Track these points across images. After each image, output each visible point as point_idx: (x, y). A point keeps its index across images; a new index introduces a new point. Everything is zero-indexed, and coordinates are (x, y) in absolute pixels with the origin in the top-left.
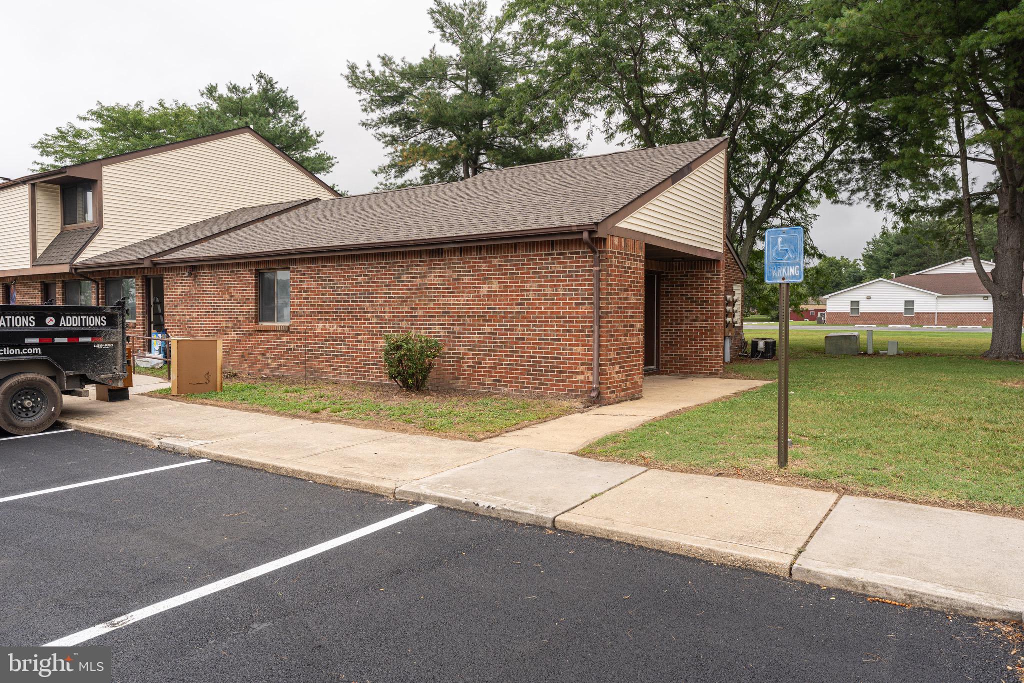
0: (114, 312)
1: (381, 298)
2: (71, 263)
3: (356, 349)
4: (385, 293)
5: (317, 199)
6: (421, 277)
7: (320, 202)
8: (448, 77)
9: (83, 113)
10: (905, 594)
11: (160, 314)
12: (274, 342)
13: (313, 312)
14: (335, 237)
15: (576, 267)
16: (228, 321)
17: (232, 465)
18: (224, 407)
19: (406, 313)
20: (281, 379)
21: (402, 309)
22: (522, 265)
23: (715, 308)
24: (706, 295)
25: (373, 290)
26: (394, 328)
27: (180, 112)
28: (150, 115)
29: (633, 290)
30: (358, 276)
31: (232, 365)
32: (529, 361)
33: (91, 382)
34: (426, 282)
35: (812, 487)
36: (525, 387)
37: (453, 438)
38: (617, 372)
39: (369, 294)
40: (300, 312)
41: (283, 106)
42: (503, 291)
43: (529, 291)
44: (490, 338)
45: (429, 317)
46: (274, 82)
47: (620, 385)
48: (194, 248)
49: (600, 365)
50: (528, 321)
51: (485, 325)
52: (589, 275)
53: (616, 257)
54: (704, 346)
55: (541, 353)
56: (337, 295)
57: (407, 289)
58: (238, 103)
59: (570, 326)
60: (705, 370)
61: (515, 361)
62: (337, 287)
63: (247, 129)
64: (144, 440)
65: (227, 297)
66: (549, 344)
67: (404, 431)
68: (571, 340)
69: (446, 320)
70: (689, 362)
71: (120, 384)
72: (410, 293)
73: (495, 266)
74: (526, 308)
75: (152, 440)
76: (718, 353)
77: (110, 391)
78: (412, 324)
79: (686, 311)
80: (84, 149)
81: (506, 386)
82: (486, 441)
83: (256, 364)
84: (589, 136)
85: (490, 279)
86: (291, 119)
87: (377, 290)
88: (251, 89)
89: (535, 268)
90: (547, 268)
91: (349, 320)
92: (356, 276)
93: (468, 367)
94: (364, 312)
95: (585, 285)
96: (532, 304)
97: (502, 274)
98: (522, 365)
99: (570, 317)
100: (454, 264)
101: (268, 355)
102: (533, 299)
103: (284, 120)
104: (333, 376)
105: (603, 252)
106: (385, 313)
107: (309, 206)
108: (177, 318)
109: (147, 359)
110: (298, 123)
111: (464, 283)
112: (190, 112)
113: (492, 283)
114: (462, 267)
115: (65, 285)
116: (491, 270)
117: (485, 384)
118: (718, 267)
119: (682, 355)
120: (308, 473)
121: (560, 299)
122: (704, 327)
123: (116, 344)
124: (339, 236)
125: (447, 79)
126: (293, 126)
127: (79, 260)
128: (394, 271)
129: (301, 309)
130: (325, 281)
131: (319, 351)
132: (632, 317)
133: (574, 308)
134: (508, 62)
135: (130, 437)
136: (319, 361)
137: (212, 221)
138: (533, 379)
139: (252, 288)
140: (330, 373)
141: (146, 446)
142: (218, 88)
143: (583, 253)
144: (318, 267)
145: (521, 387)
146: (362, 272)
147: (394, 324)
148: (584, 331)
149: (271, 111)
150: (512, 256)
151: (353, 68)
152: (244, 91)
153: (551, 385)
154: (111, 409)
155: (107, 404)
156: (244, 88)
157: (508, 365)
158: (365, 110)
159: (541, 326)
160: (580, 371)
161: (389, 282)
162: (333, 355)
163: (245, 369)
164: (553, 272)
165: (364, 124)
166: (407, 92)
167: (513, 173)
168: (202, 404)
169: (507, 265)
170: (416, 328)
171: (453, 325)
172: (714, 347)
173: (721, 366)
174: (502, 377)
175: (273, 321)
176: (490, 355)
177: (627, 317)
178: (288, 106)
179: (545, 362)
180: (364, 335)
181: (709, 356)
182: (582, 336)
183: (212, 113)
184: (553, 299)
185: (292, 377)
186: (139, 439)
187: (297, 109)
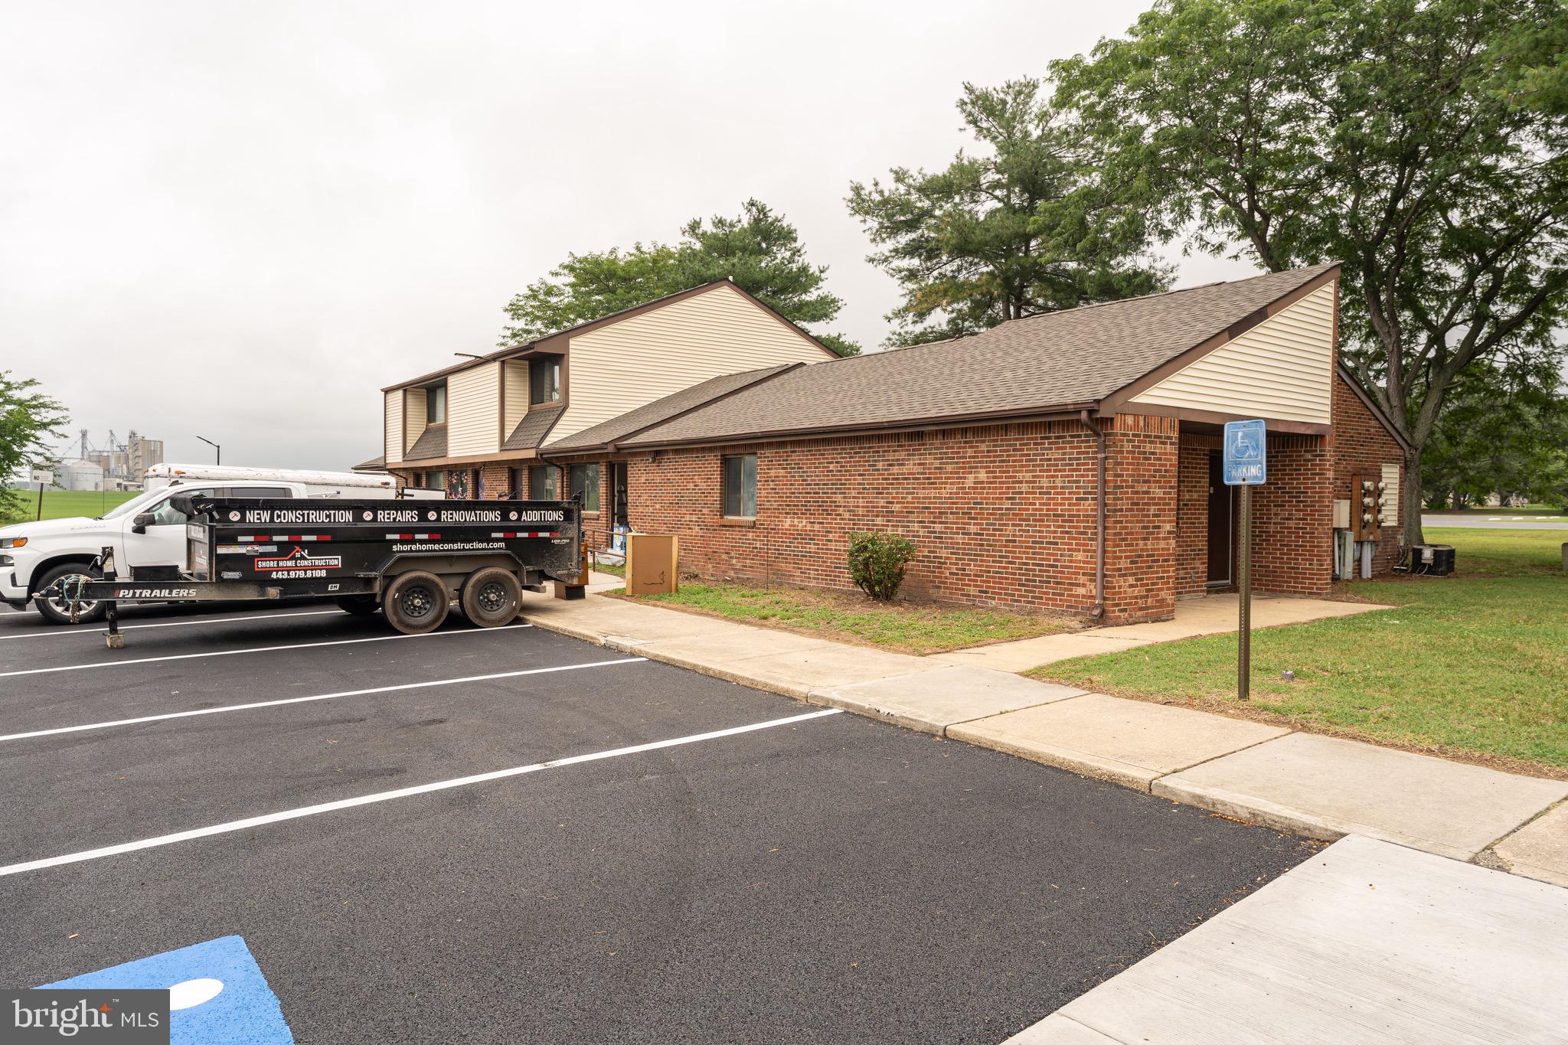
0: (571, 507)
1: (854, 489)
2: (537, 447)
3: (827, 549)
4: (859, 484)
5: (802, 364)
6: (899, 465)
7: (804, 368)
8: (984, 187)
9: (556, 268)
10: (1250, 813)
11: (623, 504)
12: (740, 539)
13: (781, 505)
14: (807, 417)
15: (1078, 453)
16: (692, 514)
17: (667, 664)
18: (675, 609)
19: (882, 507)
20: (743, 582)
21: (877, 502)
22: (1014, 450)
23: (1317, 502)
24: (1305, 483)
25: (846, 480)
26: (868, 525)
27: (658, 255)
28: (626, 263)
29: (1157, 482)
30: (830, 463)
31: (695, 565)
32: (1021, 569)
33: (549, 578)
34: (905, 471)
35: (1266, 721)
36: (1016, 601)
37: (896, 651)
38: (1131, 586)
39: (842, 484)
40: (767, 505)
41: (778, 239)
42: (991, 483)
43: (1021, 482)
44: (976, 539)
45: (907, 512)
46: (768, 209)
47: (1136, 603)
48: (659, 429)
49: (1105, 576)
50: (1020, 520)
51: (970, 524)
52: (1093, 464)
53: (1129, 441)
54: (1301, 555)
55: (1035, 559)
56: (807, 485)
57: (883, 479)
58: (724, 240)
59: (1070, 527)
60: (1302, 588)
61: (1004, 568)
62: (807, 476)
63: (725, 282)
64: (592, 638)
65: (691, 486)
66: (1044, 548)
67: (848, 642)
68: (1071, 544)
69: (926, 517)
70: (1279, 577)
71: (575, 582)
72: (887, 484)
73: (983, 452)
74: (1018, 504)
75: (600, 637)
76: (1321, 565)
77: (567, 587)
78: (888, 521)
79: (1275, 506)
80: (555, 309)
81: (994, 599)
82: (931, 656)
83: (719, 564)
84: (1186, 251)
85: (977, 467)
86: (788, 254)
87: (850, 480)
88: (739, 221)
89: (1029, 455)
90: (1043, 454)
91: (819, 514)
92: (827, 463)
93: (951, 573)
94: (835, 506)
95: (1088, 476)
96: (1025, 498)
97: (991, 462)
98: (1012, 574)
99: (1069, 516)
100: (936, 449)
101: (733, 554)
102: (1027, 493)
103: (779, 256)
104: (802, 581)
105: (1110, 434)
106: (858, 507)
107: (791, 374)
108: (640, 509)
109: (608, 556)
110: (796, 258)
111: (947, 473)
112: (670, 255)
113: (978, 472)
114: (945, 453)
115: (531, 470)
116: (977, 457)
117: (969, 595)
118: (1323, 443)
119: (1269, 567)
120: (733, 675)
121: (1058, 493)
122: (1301, 528)
123: (572, 539)
124: (811, 415)
125: (981, 190)
126: (789, 263)
127: (545, 444)
128: (869, 457)
129: (768, 501)
130: (794, 468)
131: (786, 550)
132: (1155, 515)
133: (1074, 505)
134: (1068, 157)
135: (580, 634)
136: (786, 563)
137: (683, 394)
138: (1026, 591)
139: (717, 476)
140: (798, 576)
141: (593, 643)
142: (702, 224)
143: (1086, 436)
144: (786, 452)
145: (1011, 600)
146: (834, 458)
147: (868, 520)
148: (1086, 533)
149: (764, 245)
150: (1002, 440)
151: (857, 189)
152: (732, 225)
153: (1047, 599)
154: (567, 607)
155: (564, 602)
156: (732, 221)
157: (997, 572)
158: (874, 240)
159: (1035, 526)
160: (1081, 582)
161: (864, 470)
162: (802, 556)
163: (708, 569)
164: (1050, 460)
165: (872, 260)
166: (928, 213)
167: (1039, 324)
168: (654, 606)
169: (996, 451)
170: (892, 526)
171: (934, 522)
172: (1316, 555)
173: (1327, 584)
174: (990, 587)
175: (739, 515)
176: (976, 560)
177: (1148, 516)
178: (785, 238)
179: (1040, 571)
180: (835, 532)
181: (1308, 569)
182: (1084, 539)
183: (694, 254)
184: (1050, 493)
185: (757, 580)
186: (587, 637)
187: (795, 240)
